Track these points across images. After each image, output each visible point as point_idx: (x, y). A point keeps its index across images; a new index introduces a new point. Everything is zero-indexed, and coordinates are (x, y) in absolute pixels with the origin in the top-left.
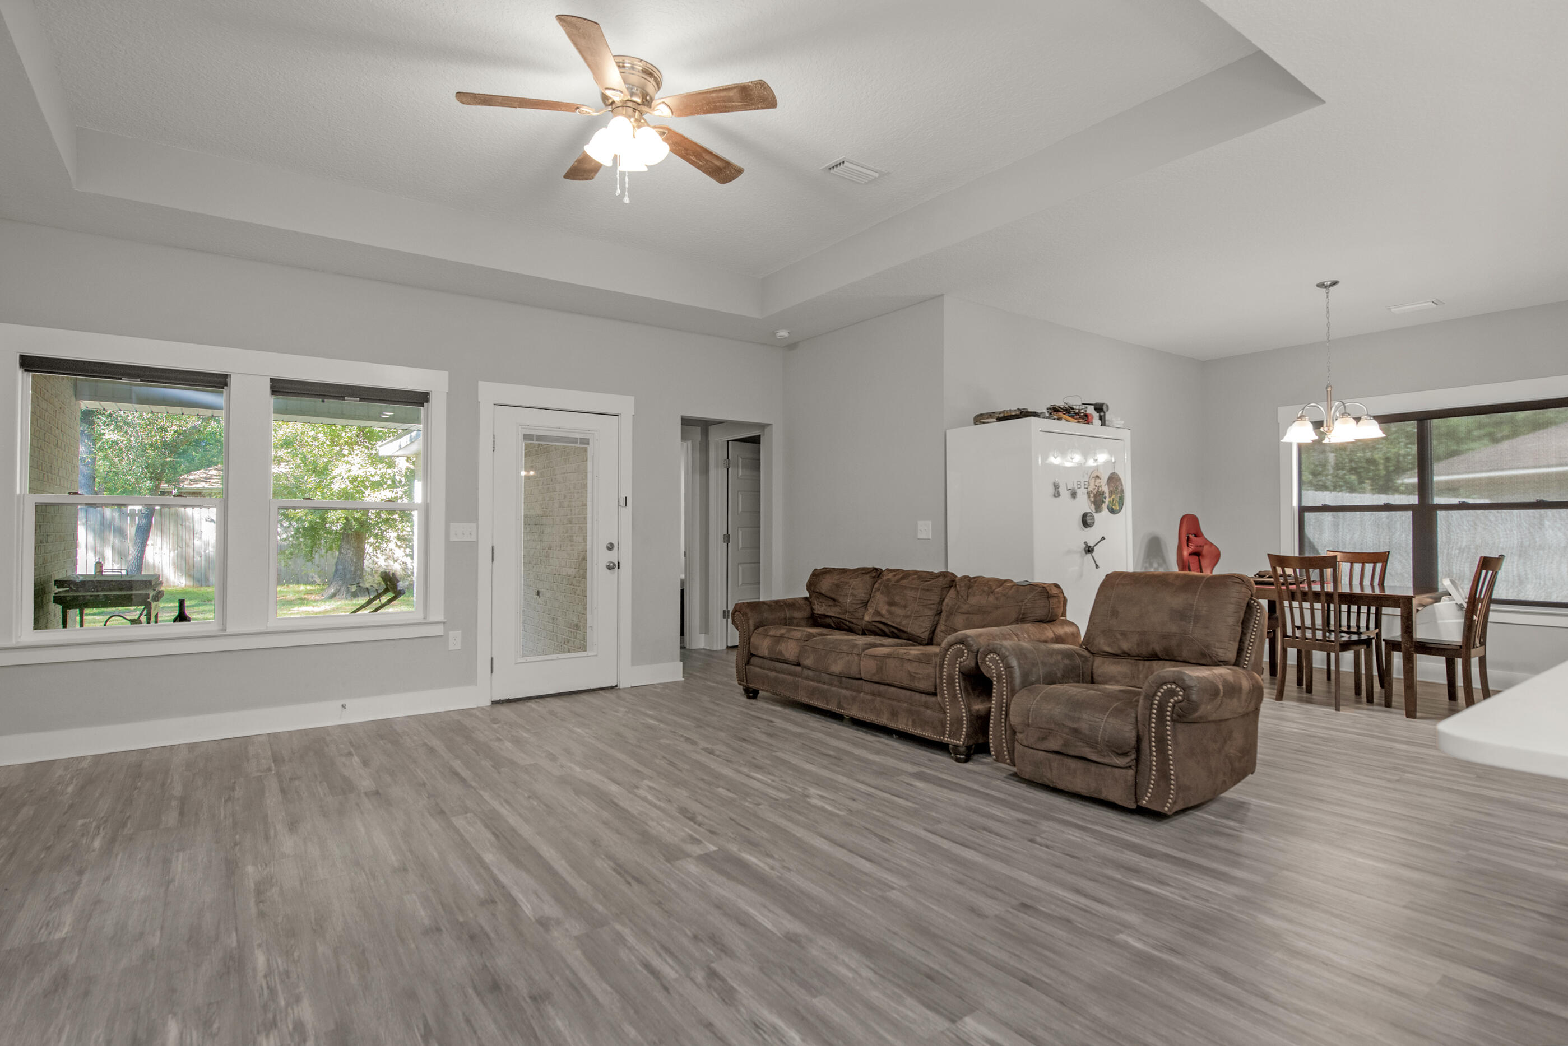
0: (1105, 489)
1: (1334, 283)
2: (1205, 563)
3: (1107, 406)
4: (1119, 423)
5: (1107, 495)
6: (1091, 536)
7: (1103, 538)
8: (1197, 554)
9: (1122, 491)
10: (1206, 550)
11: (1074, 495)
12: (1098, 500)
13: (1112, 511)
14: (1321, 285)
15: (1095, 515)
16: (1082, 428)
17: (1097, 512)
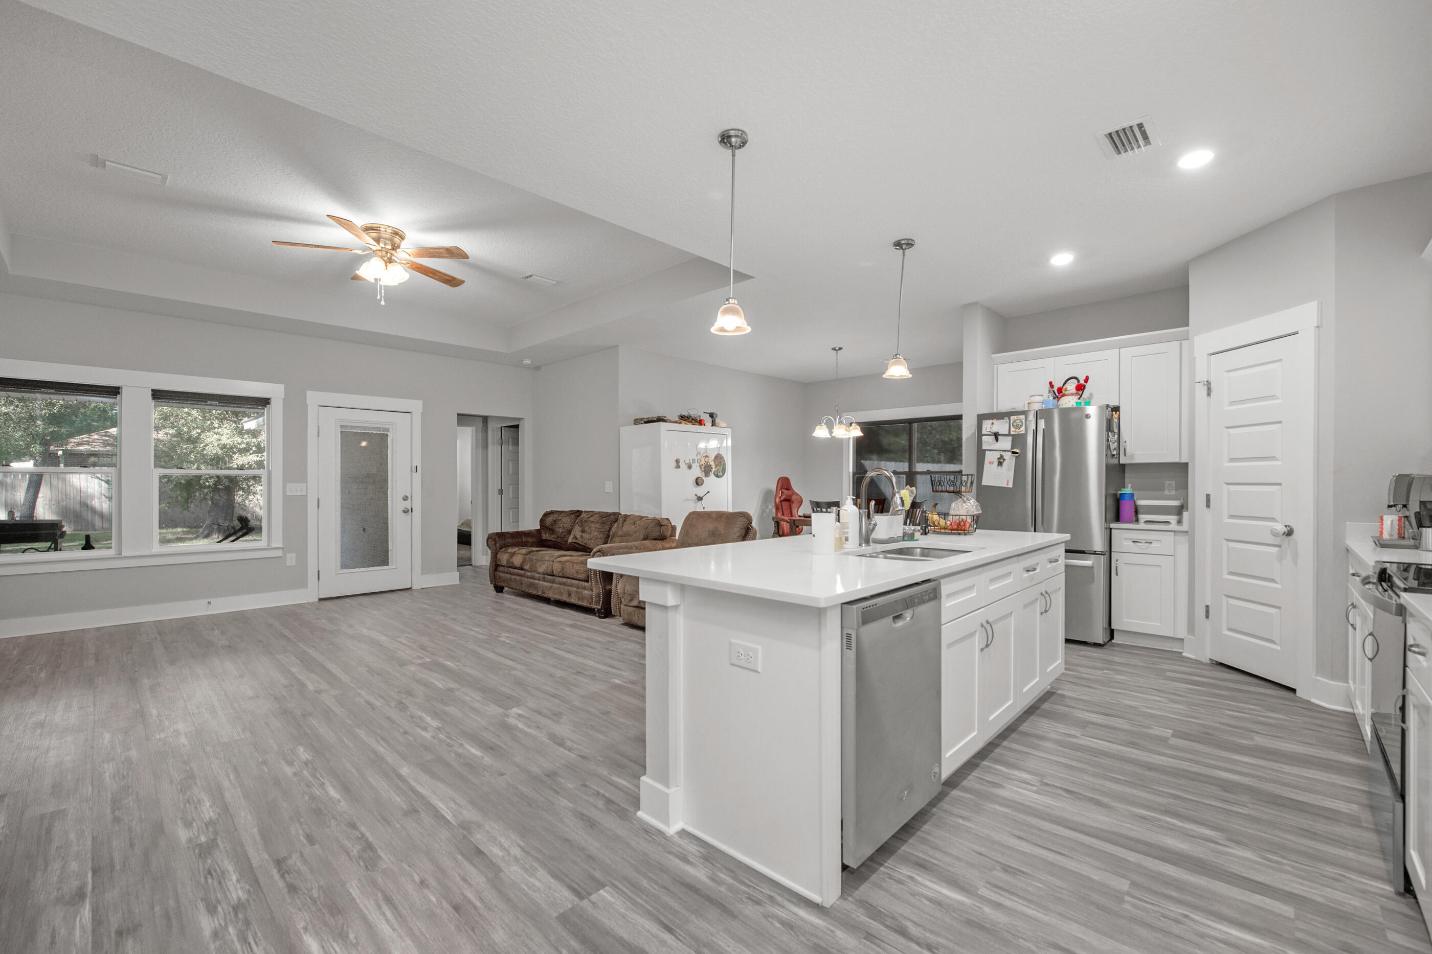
0: (712, 463)
1: (840, 349)
2: (794, 506)
3: (716, 414)
4: (724, 424)
5: (713, 466)
6: (700, 491)
7: (708, 492)
8: (788, 500)
9: (725, 464)
10: (794, 497)
11: (690, 467)
12: (707, 470)
13: (717, 476)
14: (834, 349)
15: (704, 479)
16: (697, 428)
17: (706, 477)
